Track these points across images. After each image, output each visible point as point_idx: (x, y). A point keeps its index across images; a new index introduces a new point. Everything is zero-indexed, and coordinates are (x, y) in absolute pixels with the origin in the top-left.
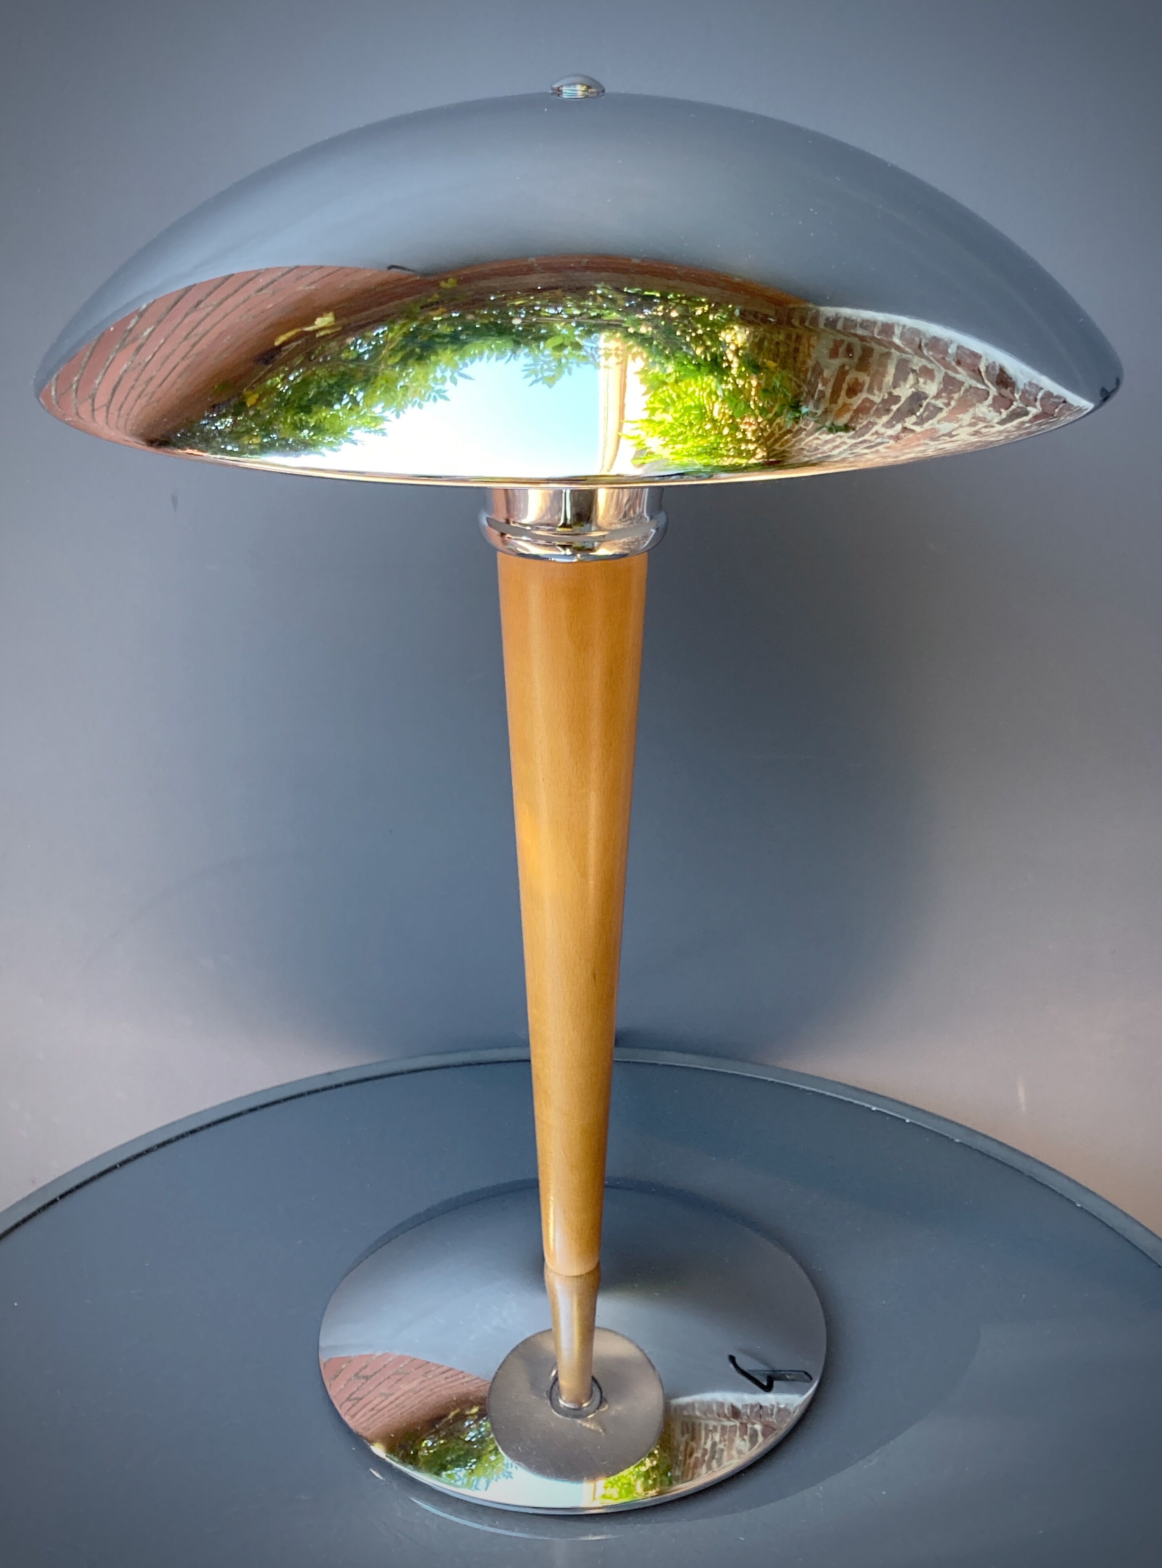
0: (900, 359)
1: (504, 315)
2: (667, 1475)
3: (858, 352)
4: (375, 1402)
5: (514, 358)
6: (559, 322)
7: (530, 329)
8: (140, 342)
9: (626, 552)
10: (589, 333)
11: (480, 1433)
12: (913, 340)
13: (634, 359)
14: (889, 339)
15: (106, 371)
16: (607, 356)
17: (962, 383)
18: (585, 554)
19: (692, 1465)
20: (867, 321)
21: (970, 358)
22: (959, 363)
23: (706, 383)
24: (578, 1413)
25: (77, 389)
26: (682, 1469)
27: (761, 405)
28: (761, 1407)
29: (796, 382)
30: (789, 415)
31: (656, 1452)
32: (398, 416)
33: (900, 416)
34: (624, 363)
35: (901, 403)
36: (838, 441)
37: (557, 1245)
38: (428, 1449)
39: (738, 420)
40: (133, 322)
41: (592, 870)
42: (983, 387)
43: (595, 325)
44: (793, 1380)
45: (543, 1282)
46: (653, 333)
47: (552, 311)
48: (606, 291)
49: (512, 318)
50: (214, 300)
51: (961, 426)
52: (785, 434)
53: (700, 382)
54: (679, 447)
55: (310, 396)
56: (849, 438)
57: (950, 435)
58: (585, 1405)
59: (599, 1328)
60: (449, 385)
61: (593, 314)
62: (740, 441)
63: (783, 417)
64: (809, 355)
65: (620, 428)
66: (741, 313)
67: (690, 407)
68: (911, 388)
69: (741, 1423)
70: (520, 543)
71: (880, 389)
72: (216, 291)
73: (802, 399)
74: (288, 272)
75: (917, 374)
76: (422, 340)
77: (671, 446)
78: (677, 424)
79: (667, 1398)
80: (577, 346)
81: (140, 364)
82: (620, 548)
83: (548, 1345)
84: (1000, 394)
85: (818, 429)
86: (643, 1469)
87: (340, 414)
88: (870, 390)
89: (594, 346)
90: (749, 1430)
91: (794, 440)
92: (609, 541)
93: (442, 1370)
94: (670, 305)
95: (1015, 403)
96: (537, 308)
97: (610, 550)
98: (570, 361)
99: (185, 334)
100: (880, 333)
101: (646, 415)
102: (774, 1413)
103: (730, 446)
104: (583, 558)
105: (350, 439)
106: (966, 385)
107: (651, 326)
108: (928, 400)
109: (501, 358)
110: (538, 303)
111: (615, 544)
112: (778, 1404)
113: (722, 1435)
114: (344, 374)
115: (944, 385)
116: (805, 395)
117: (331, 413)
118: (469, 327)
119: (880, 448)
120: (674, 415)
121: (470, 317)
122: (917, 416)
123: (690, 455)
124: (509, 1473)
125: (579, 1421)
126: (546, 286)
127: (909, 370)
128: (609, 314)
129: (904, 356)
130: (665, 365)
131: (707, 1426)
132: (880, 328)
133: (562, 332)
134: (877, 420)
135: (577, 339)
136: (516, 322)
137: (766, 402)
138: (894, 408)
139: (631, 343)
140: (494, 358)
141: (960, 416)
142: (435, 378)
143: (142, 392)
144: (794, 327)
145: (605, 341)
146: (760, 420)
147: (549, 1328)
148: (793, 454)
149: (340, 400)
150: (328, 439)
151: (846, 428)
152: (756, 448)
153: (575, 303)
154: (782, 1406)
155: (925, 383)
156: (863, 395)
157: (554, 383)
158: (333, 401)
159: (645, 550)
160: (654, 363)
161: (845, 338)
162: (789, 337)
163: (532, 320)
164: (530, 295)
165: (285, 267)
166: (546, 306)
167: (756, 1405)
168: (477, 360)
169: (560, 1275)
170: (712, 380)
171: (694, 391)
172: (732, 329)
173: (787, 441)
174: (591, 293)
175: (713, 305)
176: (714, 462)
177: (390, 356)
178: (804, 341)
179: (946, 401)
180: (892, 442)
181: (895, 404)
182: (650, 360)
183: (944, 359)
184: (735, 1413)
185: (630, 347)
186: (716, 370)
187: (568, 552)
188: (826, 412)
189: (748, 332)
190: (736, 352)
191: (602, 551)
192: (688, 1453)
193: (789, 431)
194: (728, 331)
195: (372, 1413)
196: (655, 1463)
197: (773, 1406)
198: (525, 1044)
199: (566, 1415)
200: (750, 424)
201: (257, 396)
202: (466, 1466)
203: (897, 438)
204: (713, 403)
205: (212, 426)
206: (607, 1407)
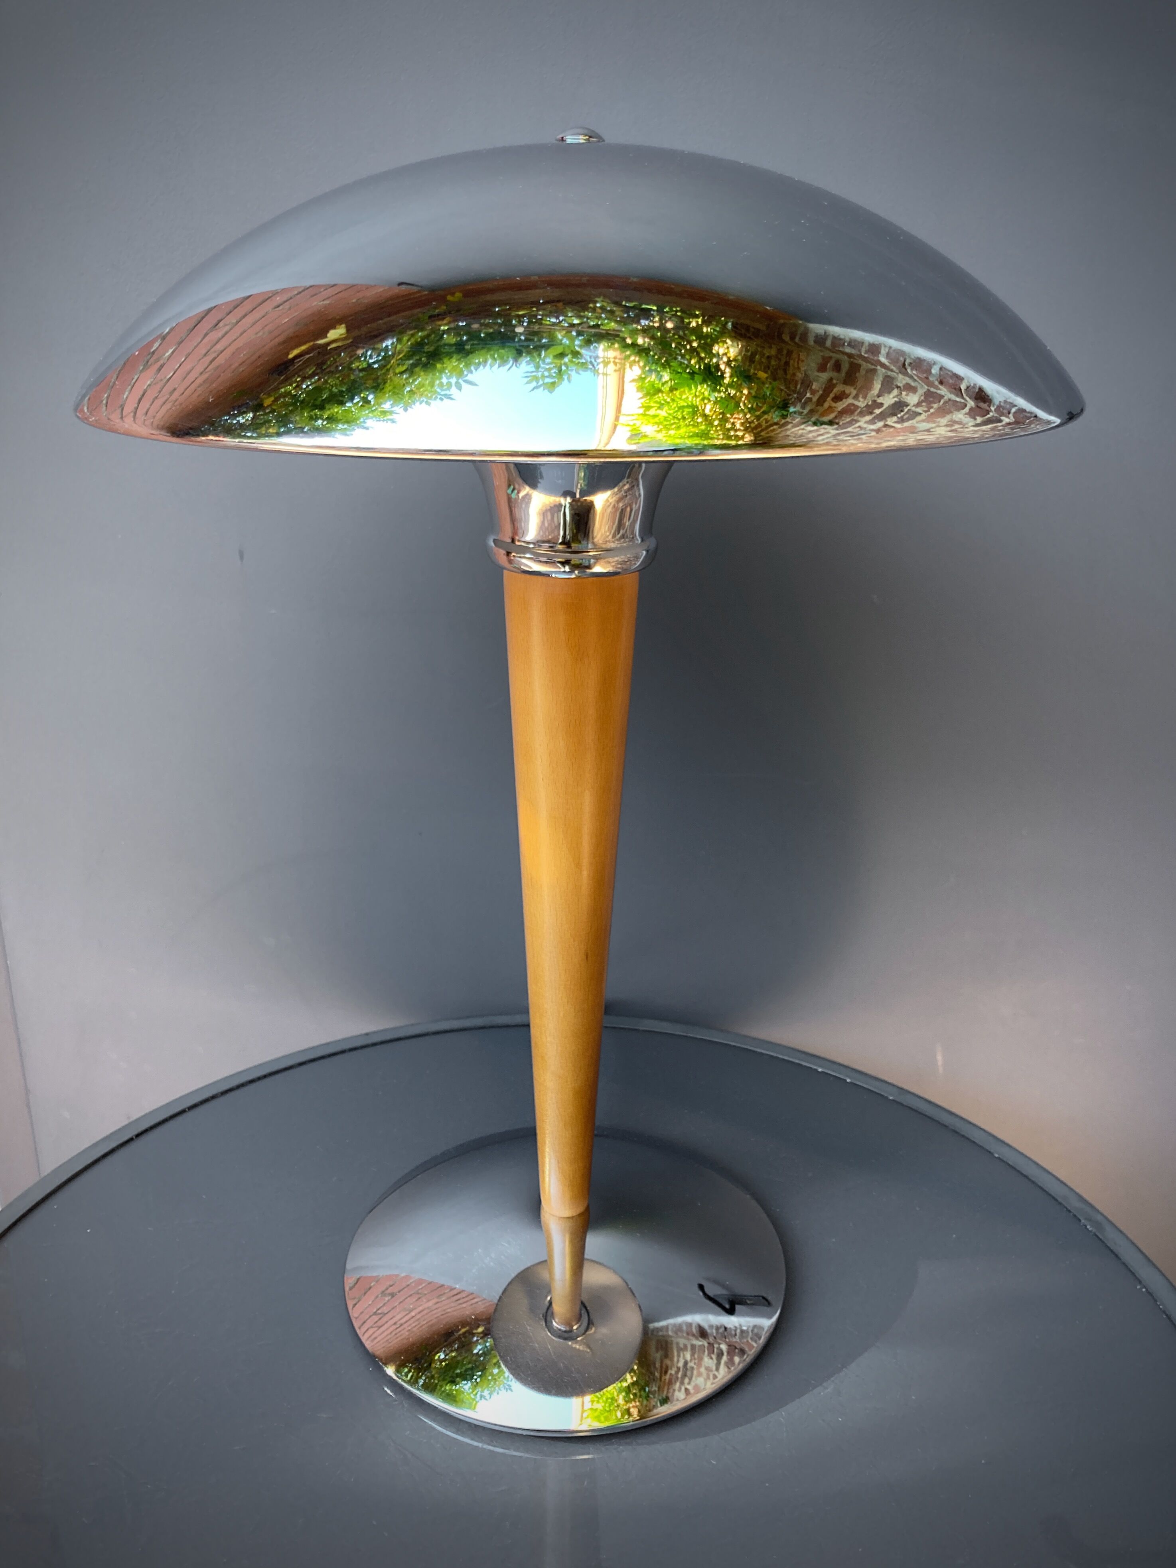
0: (886, 376)
1: (507, 323)
2: (645, 1390)
3: (845, 367)
4: (398, 1317)
5: (516, 366)
6: (560, 331)
7: (532, 337)
8: (161, 362)
9: (619, 570)
10: (588, 342)
11: (486, 1347)
12: (898, 359)
13: (631, 367)
14: (876, 358)
15: (132, 387)
16: (606, 363)
17: (943, 397)
18: (582, 570)
19: (667, 1381)
20: (855, 341)
21: (952, 379)
22: (941, 383)
23: (700, 391)
24: (567, 1335)
25: (107, 403)
26: (657, 1384)
27: (750, 406)
28: (726, 1328)
29: (786, 392)
30: (776, 413)
31: (635, 1367)
32: (406, 410)
33: (882, 417)
34: (622, 370)
35: (884, 407)
36: (822, 431)
37: (552, 1191)
38: (441, 1361)
39: (728, 416)
40: (156, 345)
41: (586, 861)
42: (963, 401)
43: (595, 335)
44: (752, 1304)
45: (540, 1222)
46: (649, 344)
47: (553, 320)
48: (605, 304)
49: (515, 326)
50: (232, 318)
51: (939, 426)
52: (772, 425)
53: (694, 391)
54: (672, 432)
55: (324, 398)
56: (833, 429)
57: (928, 430)
58: (575, 1327)
59: (588, 1260)
60: (454, 391)
61: (592, 323)
62: (729, 430)
63: (770, 414)
64: (799, 368)
65: (617, 418)
66: (734, 326)
67: (683, 407)
68: (894, 398)
69: (709, 1343)
70: (524, 561)
71: (865, 397)
72: (235, 310)
73: (790, 402)
74: (303, 291)
75: (900, 390)
76: (428, 350)
77: (664, 432)
78: (671, 417)
79: (646, 1321)
80: (576, 354)
81: (161, 380)
82: (613, 566)
83: (544, 1274)
84: (977, 406)
85: (804, 423)
86: (625, 1384)
87: (353, 409)
88: (856, 397)
89: (594, 355)
90: (715, 1350)
91: (780, 430)
92: (604, 559)
93: (455, 1292)
94: (666, 317)
95: (991, 414)
96: (539, 317)
97: (605, 568)
98: (569, 368)
99: (204, 352)
100: (866, 352)
101: (641, 411)
102: (738, 1334)
103: (720, 433)
104: (580, 575)
105: (363, 426)
106: (946, 398)
107: (648, 338)
108: (909, 408)
109: (504, 366)
110: (541, 313)
111: (609, 562)
112: (741, 1326)
113: (693, 1355)
114: (354, 381)
115: (925, 398)
116: (793, 400)
117: (343, 409)
118: (474, 336)
119: (863, 437)
120: (669, 412)
121: (475, 326)
122: (898, 417)
123: (682, 438)
124: (509, 1386)
125: (570, 1343)
126: (548, 299)
127: (894, 386)
128: (608, 323)
129: (889, 373)
130: (661, 373)
131: (678, 1344)
132: (868, 348)
133: (563, 342)
134: (860, 419)
135: (577, 349)
136: (519, 330)
137: (755, 404)
138: (878, 411)
139: (628, 353)
140: (497, 365)
141: (939, 420)
142: (441, 385)
143: (166, 400)
144: (784, 341)
145: (604, 351)
146: (748, 416)
147: (545, 1259)
148: (780, 439)
149: (352, 399)
150: (340, 426)
151: (831, 423)
152: (744, 434)
153: (576, 314)
154: (744, 1328)
155: (907, 395)
156: (850, 401)
157: (554, 390)
158: (345, 400)
159: (637, 570)
160: (650, 371)
161: (832, 354)
162: (780, 351)
163: (534, 328)
164: (533, 307)
165: (301, 287)
166: (547, 316)
167: (721, 1327)
168: (481, 367)
169: (553, 1216)
170: (706, 389)
171: (687, 398)
172: (725, 342)
173: (774, 430)
174: (591, 305)
175: (706, 318)
176: (706, 443)
177: (398, 365)
178: (794, 356)
179: (926, 409)
180: (873, 434)
181: (879, 408)
182: (647, 368)
183: (927, 378)
184: (703, 1333)
185: (629, 356)
186: (710, 380)
187: (567, 569)
188: (812, 412)
189: (740, 346)
190: (728, 364)
191: (598, 569)
192: (663, 1370)
193: (776, 424)
194: (721, 344)
195: (395, 1327)
196: (635, 1379)
197: (736, 1327)
198: (526, 1011)
199: (559, 1337)
200: (739, 419)
201: (272, 399)
202: (472, 1379)
203: (878, 431)
204: (705, 404)
205: (233, 420)
206: (593, 1329)
